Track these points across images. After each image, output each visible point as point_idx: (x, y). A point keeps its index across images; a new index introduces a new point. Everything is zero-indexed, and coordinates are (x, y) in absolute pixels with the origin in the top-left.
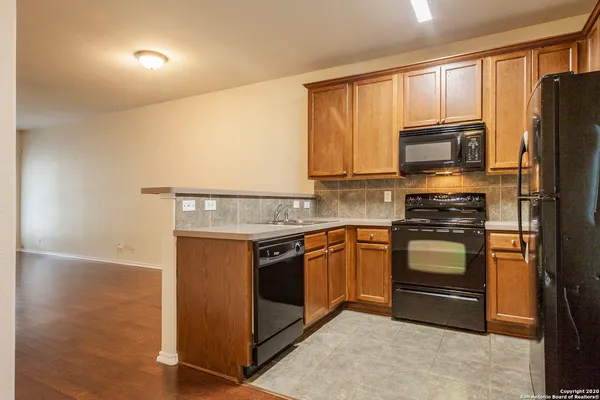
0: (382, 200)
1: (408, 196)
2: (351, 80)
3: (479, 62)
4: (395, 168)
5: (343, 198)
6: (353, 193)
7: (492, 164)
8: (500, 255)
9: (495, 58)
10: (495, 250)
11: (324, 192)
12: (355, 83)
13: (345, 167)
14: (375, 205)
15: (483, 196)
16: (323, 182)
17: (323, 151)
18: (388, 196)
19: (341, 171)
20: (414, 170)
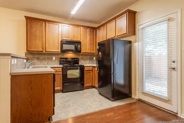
0: (52, 59)
1: (60, 58)
2: (45, 21)
3: (79, 27)
4: (60, 51)
5: (38, 59)
6: (42, 57)
7: (82, 52)
8: (87, 72)
9: (83, 28)
10: (86, 71)
11: (30, 56)
12: (46, 22)
13: (43, 49)
14: (50, 61)
15: (78, 58)
16: (29, 53)
17: (34, 42)
18: (54, 58)
19: (41, 50)
20: (63, 51)
